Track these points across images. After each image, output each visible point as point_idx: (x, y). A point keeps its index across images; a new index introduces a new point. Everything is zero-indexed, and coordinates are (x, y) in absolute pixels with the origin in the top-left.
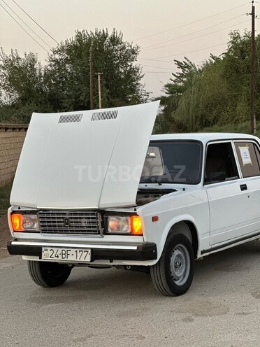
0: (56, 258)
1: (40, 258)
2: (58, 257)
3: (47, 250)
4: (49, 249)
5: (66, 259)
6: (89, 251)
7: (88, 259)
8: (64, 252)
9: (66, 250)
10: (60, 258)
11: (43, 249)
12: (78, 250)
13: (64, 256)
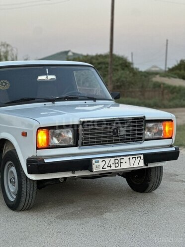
0: (109, 168)
1: (92, 171)
2: (110, 167)
3: (98, 162)
4: (100, 160)
5: (119, 168)
6: (142, 156)
7: (142, 164)
8: (117, 161)
9: (119, 158)
10: (113, 167)
11: (94, 161)
12: (131, 157)
13: (117, 165)
